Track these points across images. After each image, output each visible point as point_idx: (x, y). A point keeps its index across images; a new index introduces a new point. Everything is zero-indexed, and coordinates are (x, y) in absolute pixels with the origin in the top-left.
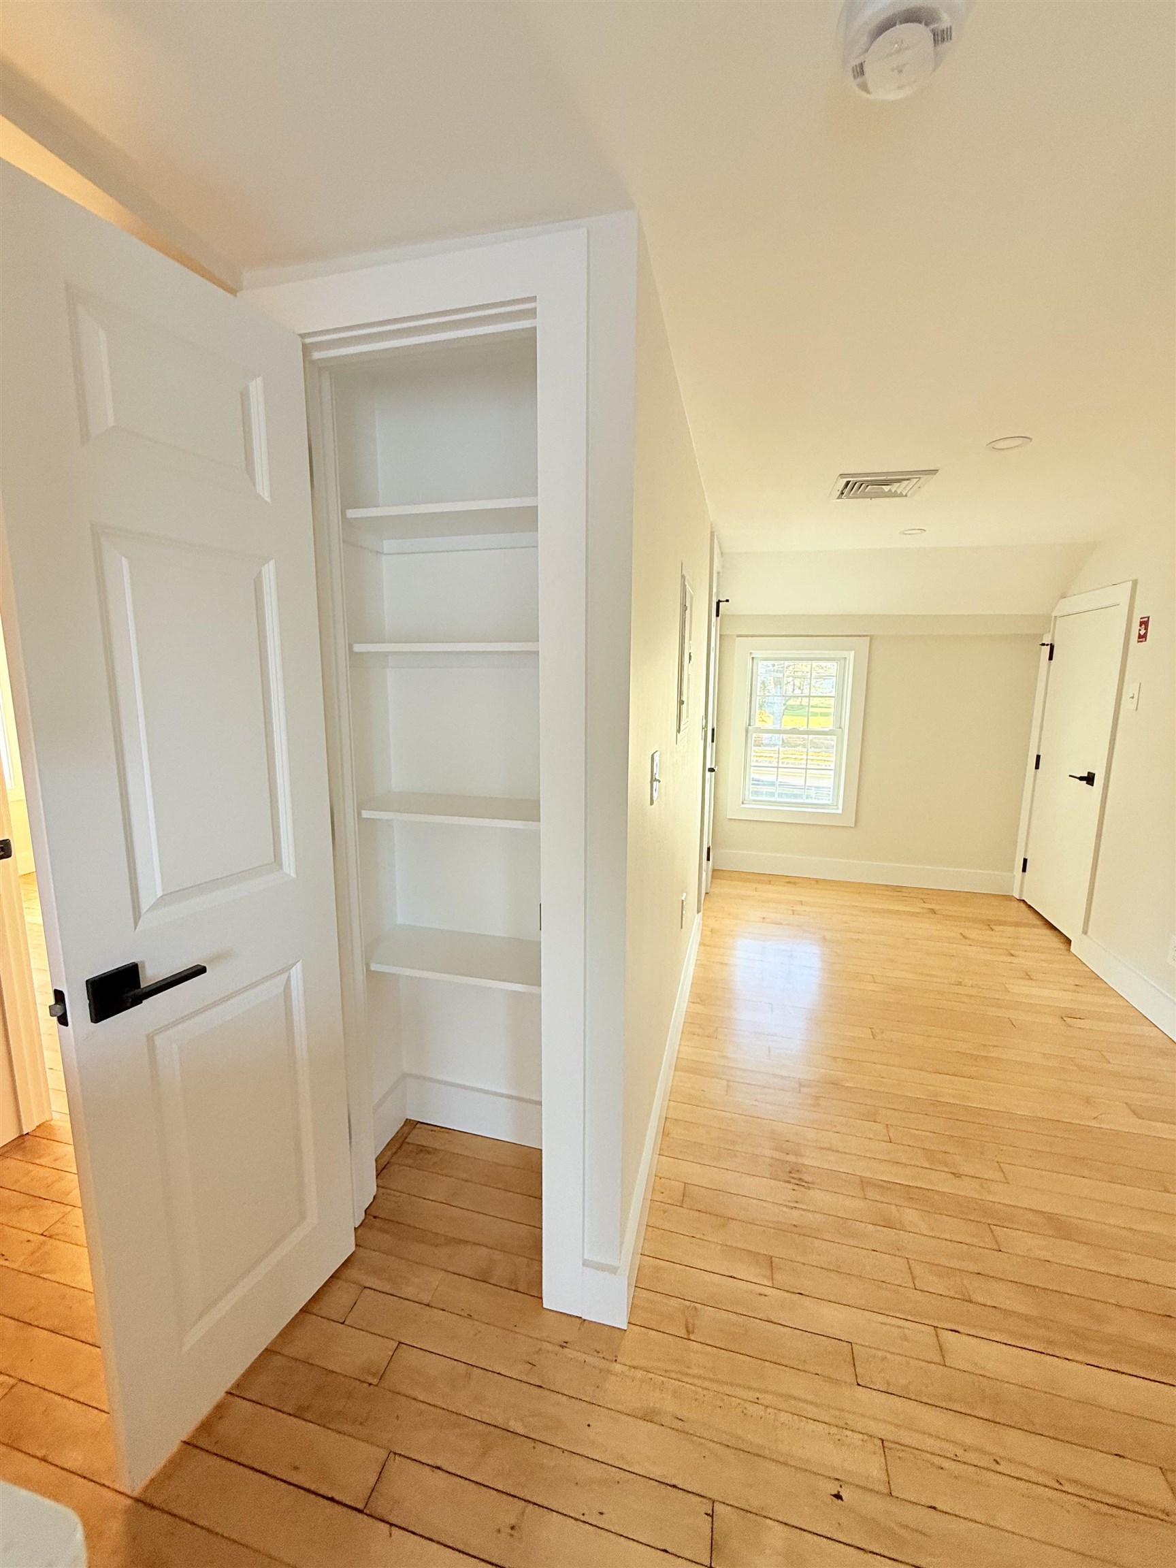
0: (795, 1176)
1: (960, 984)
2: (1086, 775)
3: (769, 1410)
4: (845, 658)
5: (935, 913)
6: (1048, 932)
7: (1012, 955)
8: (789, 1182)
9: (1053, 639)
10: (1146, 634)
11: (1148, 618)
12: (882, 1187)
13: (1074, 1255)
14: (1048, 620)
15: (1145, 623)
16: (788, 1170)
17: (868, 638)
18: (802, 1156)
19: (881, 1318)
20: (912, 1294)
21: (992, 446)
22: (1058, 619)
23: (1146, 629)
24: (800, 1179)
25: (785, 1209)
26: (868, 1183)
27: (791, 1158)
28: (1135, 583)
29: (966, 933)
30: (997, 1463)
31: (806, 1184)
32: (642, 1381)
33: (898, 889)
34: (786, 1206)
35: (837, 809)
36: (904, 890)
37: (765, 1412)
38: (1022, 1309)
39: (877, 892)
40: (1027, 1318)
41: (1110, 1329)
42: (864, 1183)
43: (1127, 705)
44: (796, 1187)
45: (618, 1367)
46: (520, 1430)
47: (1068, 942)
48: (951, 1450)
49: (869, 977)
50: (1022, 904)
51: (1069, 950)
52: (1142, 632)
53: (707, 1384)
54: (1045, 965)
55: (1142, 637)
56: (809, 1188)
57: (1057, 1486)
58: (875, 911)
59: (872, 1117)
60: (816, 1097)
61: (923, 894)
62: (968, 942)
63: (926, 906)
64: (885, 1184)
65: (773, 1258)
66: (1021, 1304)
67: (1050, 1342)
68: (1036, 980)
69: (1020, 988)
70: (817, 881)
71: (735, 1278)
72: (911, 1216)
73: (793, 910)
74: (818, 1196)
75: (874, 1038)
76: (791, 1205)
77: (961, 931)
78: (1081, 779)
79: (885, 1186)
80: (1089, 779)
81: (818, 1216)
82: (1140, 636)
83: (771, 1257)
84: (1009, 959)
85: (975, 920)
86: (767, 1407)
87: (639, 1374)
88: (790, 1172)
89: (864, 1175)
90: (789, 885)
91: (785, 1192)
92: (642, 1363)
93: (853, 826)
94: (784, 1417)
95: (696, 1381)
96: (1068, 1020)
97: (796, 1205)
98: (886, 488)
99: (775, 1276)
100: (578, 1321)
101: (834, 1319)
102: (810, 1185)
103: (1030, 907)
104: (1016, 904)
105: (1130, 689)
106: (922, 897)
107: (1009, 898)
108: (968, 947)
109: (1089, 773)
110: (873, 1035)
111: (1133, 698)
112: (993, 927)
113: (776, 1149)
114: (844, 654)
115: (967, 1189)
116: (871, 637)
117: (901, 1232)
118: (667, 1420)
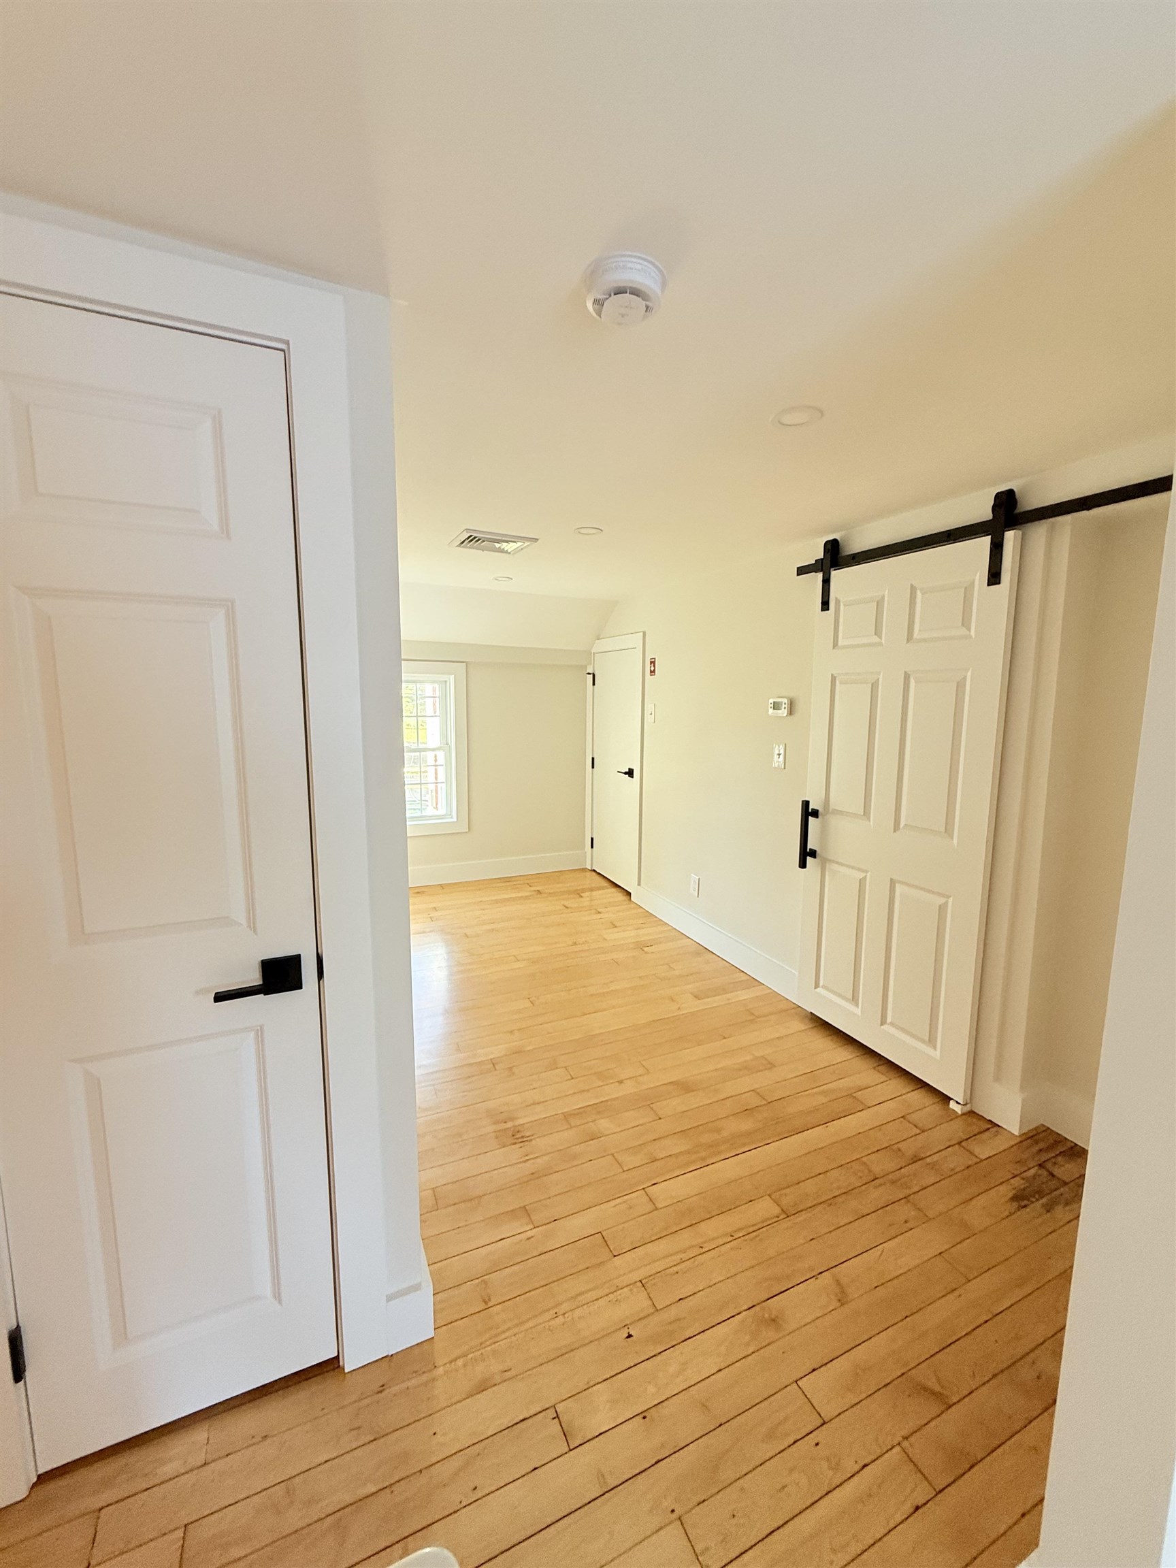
0: (517, 1137)
1: (575, 944)
2: (627, 770)
3: (566, 1315)
4: (446, 682)
5: (541, 893)
6: (614, 890)
7: (600, 913)
8: (515, 1143)
9: (594, 670)
10: (654, 670)
11: (655, 659)
12: (580, 1113)
13: (696, 1100)
14: (590, 655)
15: (653, 662)
16: (511, 1134)
17: (465, 664)
18: (517, 1118)
19: (612, 1203)
20: (624, 1176)
21: (578, 530)
22: (596, 655)
23: (654, 666)
24: (523, 1137)
25: (520, 1165)
26: (571, 1115)
27: (509, 1125)
28: (644, 633)
29: (566, 903)
30: (702, 1247)
31: (528, 1139)
32: (465, 1365)
33: (507, 880)
34: (520, 1162)
35: (452, 818)
36: (513, 879)
37: (565, 1318)
38: (684, 1148)
39: (494, 885)
40: (688, 1152)
41: (725, 1134)
42: (566, 1116)
43: (649, 719)
44: (522, 1144)
45: (440, 1370)
46: (372, 1488)
47: (629, 894)
48: (677, 1258)
49: (512, 957)
50: (594, 873)
51: (630, 899)
52: (652, 669)
53: (516, 1330)
54: (621, 914)
55: (653, 672)
56: (531, 1140)
57: (732, 1238)
58: (497, 902)
59: (553, 1066)
60: (509, 1068)
61: (528, 880)
62: (569, 910)
63: (533, 889)
64: (580, 1110)
65: (527, 1207)
66: (681, 1146)
67: (703, 1159)
68: (620, 926)
69: (613, 936)
70: (441, 886)
71: (504, 1239)
72: (604, 1124)
73: (431, 917)
74: (540, 1143)
75: (533, 1005)
76: (524, 1159)
77: (563, 902)
78: (626, 773)
79: (581, 1112)
80: (630, 773)
81: (545, 1158)
82: (651, 672)
83: (524, 1207)
84: (599, 916)
85: (569, 892)
86: (564, 1314)
87: (460, 1363)
88: (513, 1136)
89: (565, 1110)
90: (419, 895)
91: (515, 1153)
92: (458, 1352)
93: (467, 830)
94: (578, 1313)
95: (507, 1334)
96: (646, 949)
97: (527, 1158)
98: (497, 545)
99: (533, 1218)
100: (387, 1359)
101: (580, 1224)
102: (532, 1138)
103: (599, 874)
104: (589, 874)
105: (649, 708)
106: (528, 882)
107: (584, 870)
108: (571, 914)
109: (629, 769)
110: (532, 1003)
111: (651, 714)
112: (582, 894)
113: (495, 1123)
114: (445, 677)
115: (629, 1088)
116: (467, 663)
117: (602, 1138)
118: (498, 1379)
